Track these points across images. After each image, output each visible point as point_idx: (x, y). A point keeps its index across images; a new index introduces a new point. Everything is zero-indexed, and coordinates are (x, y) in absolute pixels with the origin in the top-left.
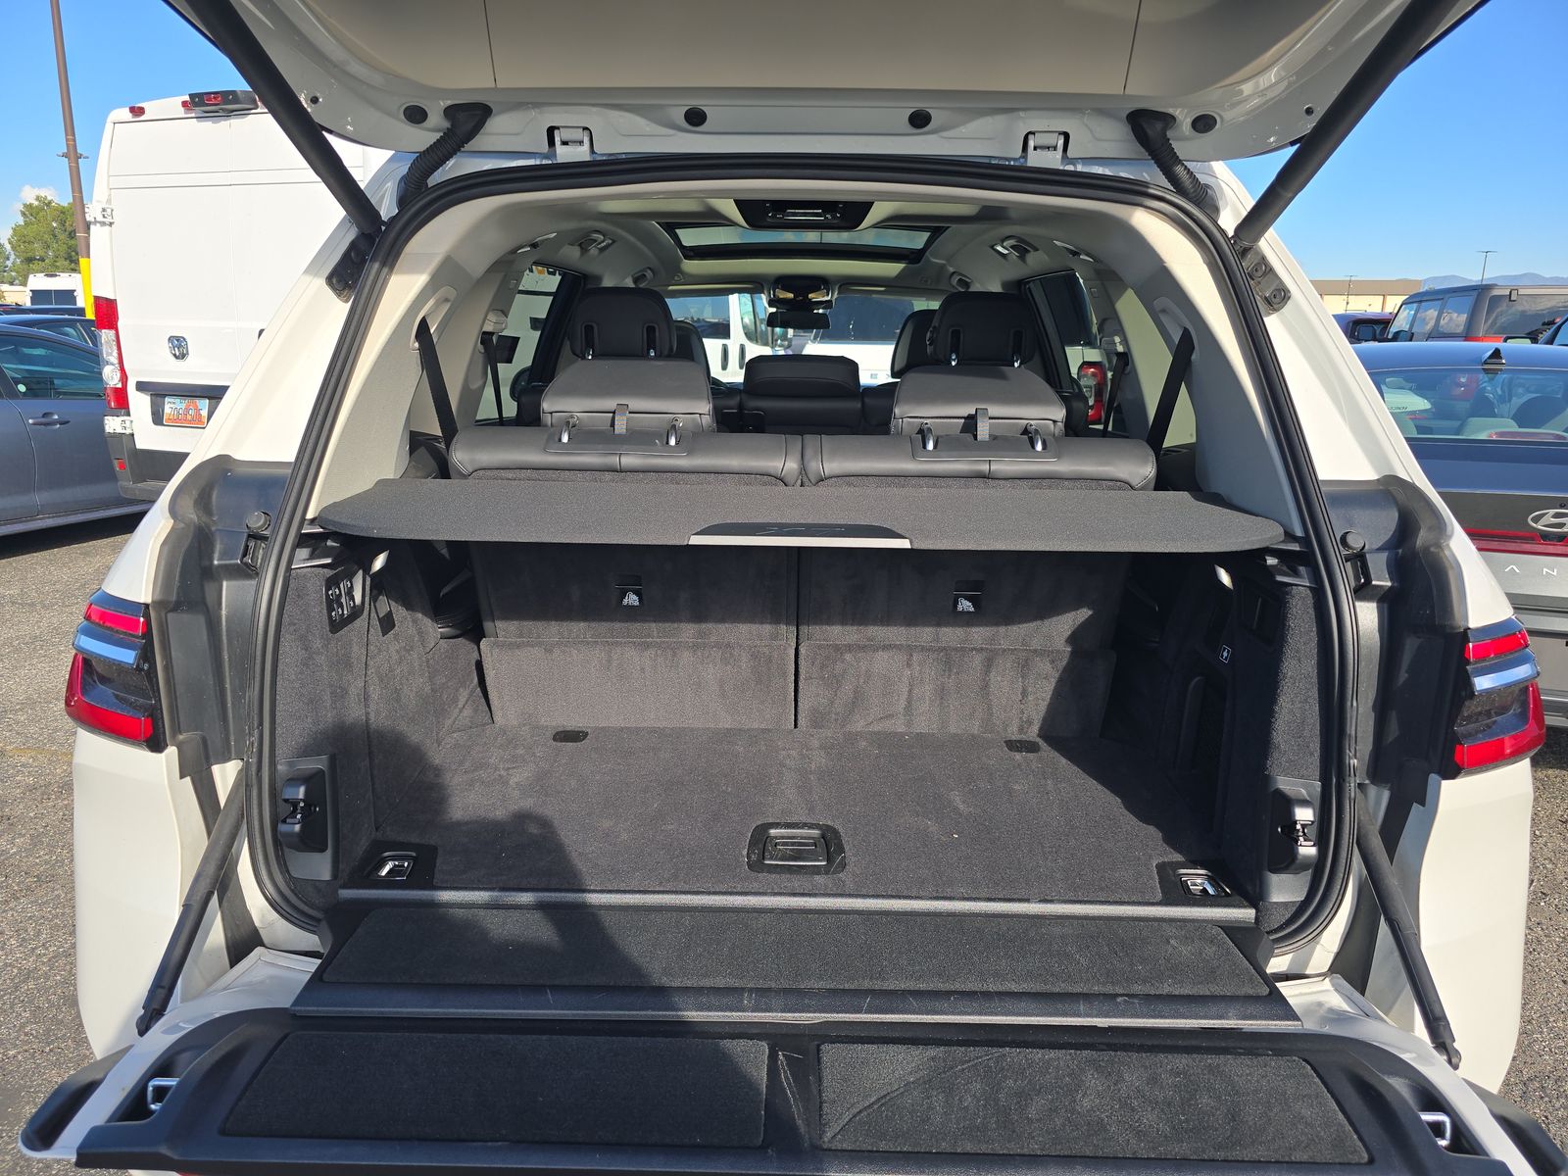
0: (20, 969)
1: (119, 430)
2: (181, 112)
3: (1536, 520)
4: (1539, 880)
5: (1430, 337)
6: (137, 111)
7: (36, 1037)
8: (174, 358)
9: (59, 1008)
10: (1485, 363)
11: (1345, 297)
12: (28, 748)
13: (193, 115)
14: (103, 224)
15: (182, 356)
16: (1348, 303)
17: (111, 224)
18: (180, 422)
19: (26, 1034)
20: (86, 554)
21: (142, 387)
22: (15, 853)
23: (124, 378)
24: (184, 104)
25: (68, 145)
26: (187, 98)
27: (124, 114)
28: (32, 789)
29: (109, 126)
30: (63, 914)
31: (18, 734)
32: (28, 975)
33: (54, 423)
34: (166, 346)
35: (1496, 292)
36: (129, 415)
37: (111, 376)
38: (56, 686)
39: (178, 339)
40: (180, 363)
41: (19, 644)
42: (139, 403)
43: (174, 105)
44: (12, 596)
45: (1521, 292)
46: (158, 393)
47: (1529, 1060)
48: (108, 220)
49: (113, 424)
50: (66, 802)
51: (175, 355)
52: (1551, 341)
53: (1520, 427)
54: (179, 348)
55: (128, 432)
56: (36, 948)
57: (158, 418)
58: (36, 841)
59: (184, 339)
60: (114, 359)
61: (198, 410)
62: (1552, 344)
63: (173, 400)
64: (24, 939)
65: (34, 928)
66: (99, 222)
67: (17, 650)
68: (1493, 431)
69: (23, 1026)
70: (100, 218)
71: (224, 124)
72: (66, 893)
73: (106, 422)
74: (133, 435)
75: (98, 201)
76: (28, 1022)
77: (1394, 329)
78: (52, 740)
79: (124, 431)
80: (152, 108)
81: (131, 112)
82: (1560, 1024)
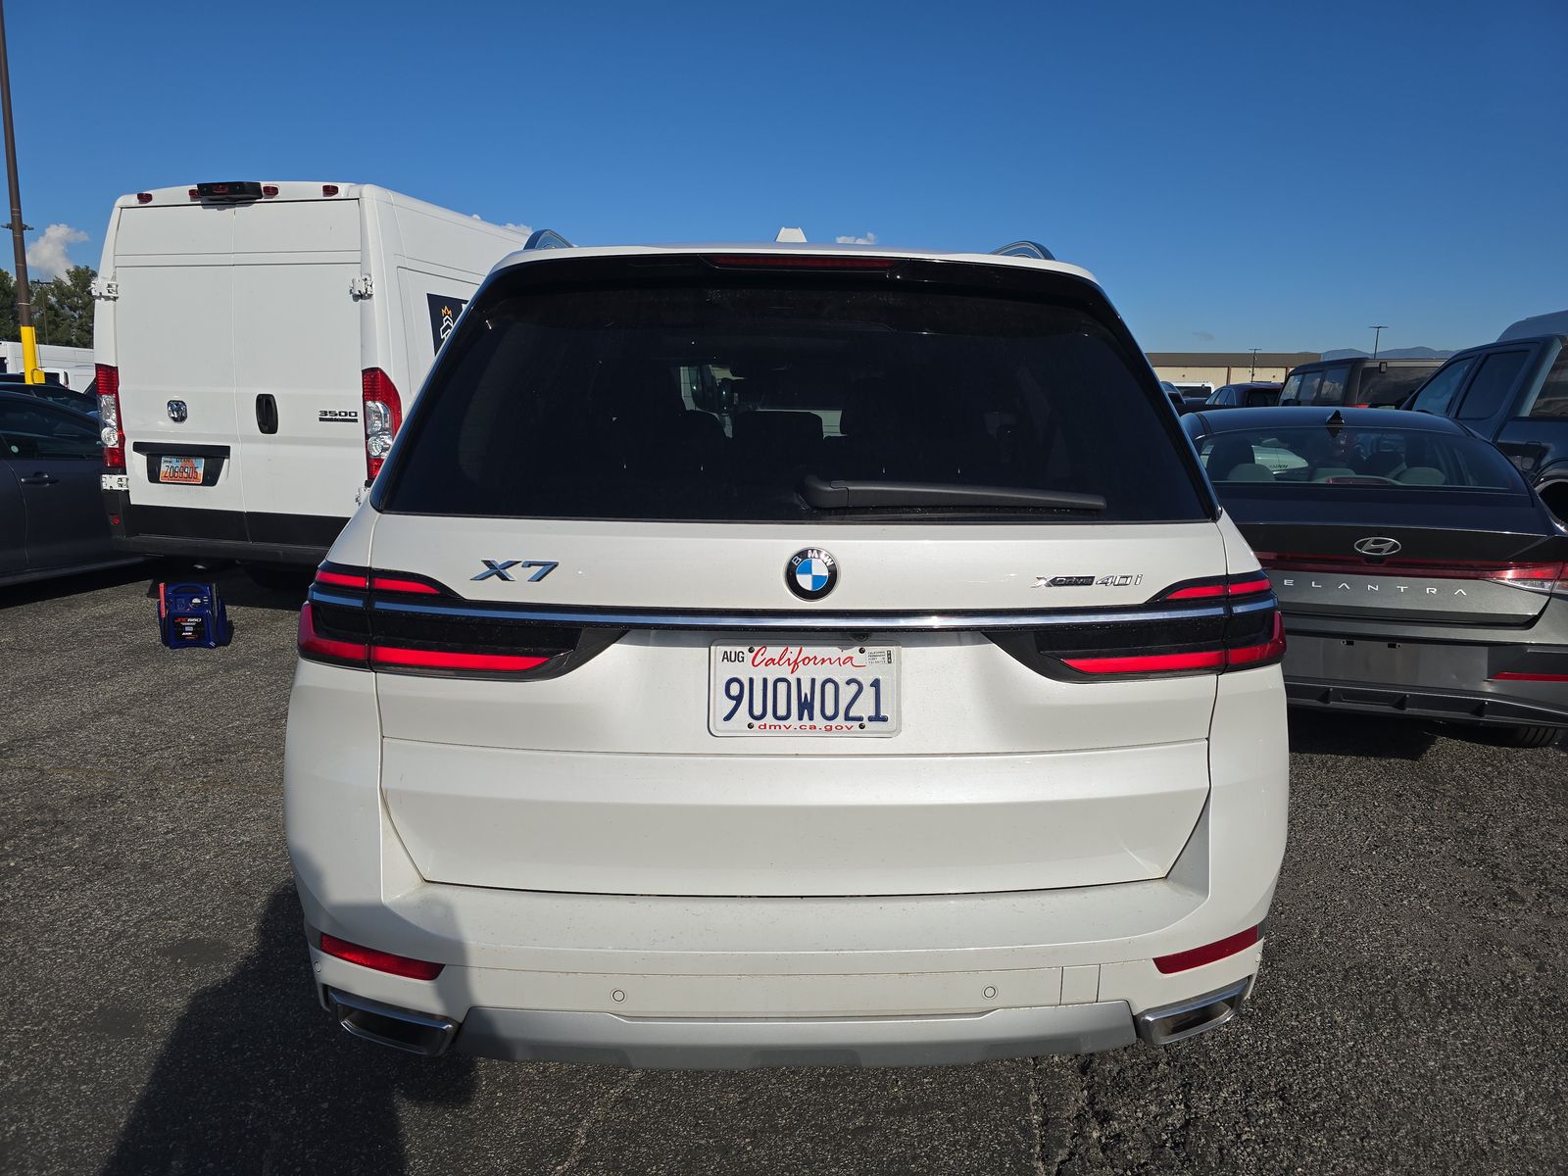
0: (110, 931)
1: (116, 487)
2: (187, 199)
3: (1360, 546)
4: (1373, 837)
5: (1313, 403)
6: (145, 198)
7: (140, 977)
8: (172, 421)
9: (153, 956)
10: (1329, 423)
11: (1251, 369)
12: (64, 768)
13: (199, 202)
14: (107, 298)
15: (181, 419)
16: (1253, 375)
17: (115, 299)
18: (175, 480)
19: (131, 976)
20: (70, 606)
21: (139, 447)
22: (77, 848)
23: (122, 439)
24: (192, 192)
25: (12, 217)
26: (195, 187)
27: (134, 200)
28: (78, 799)
29: (116, 211)
30: (137, 891)
31: (51, 756)
32: (120, 936)
33: (46, 481)
34: (165, 409)
35: (1368, 365)
36: (125, 474)
37: (109, 437)
38: (76, 718)
39: (177, 403)
40: (177, 425)
41: (29, 683)
42: (137, 463)
43: (182, 193)
44: (8, 643)
45: (1390, 364)
46: (154, 453)
47: (1351, 955)
48: (114, 295)
49: (110, 482)
50: (113, 809)
51: (173, 418)
52: (1409, 408)
53: (1357, 474)
54: (179, 411)
55: (124, 488)
56: (121, 916)
57: (154, 476)
58: (95, 838)
59: (184, 404)
60: (112, 421)
61: (194, 469)
62: (1411, 410)
63: (168, 459)
64: (107, 910)
65: (114, 902)
66: (104, 297)
67: (28, 688)
68: (1330, 477)
69: (126, 971)
70: (105, 293)
71: (229, 211)
72: (135, 876)
73: (104, 479)
74: (128, 491)
75: (104, 278)
76: (130, 967)
77: (1284, 397)
78: (87, 762)
79: (120, 488)
80: (158, 195)
81: (139, 198)
82: (1379, 932)
